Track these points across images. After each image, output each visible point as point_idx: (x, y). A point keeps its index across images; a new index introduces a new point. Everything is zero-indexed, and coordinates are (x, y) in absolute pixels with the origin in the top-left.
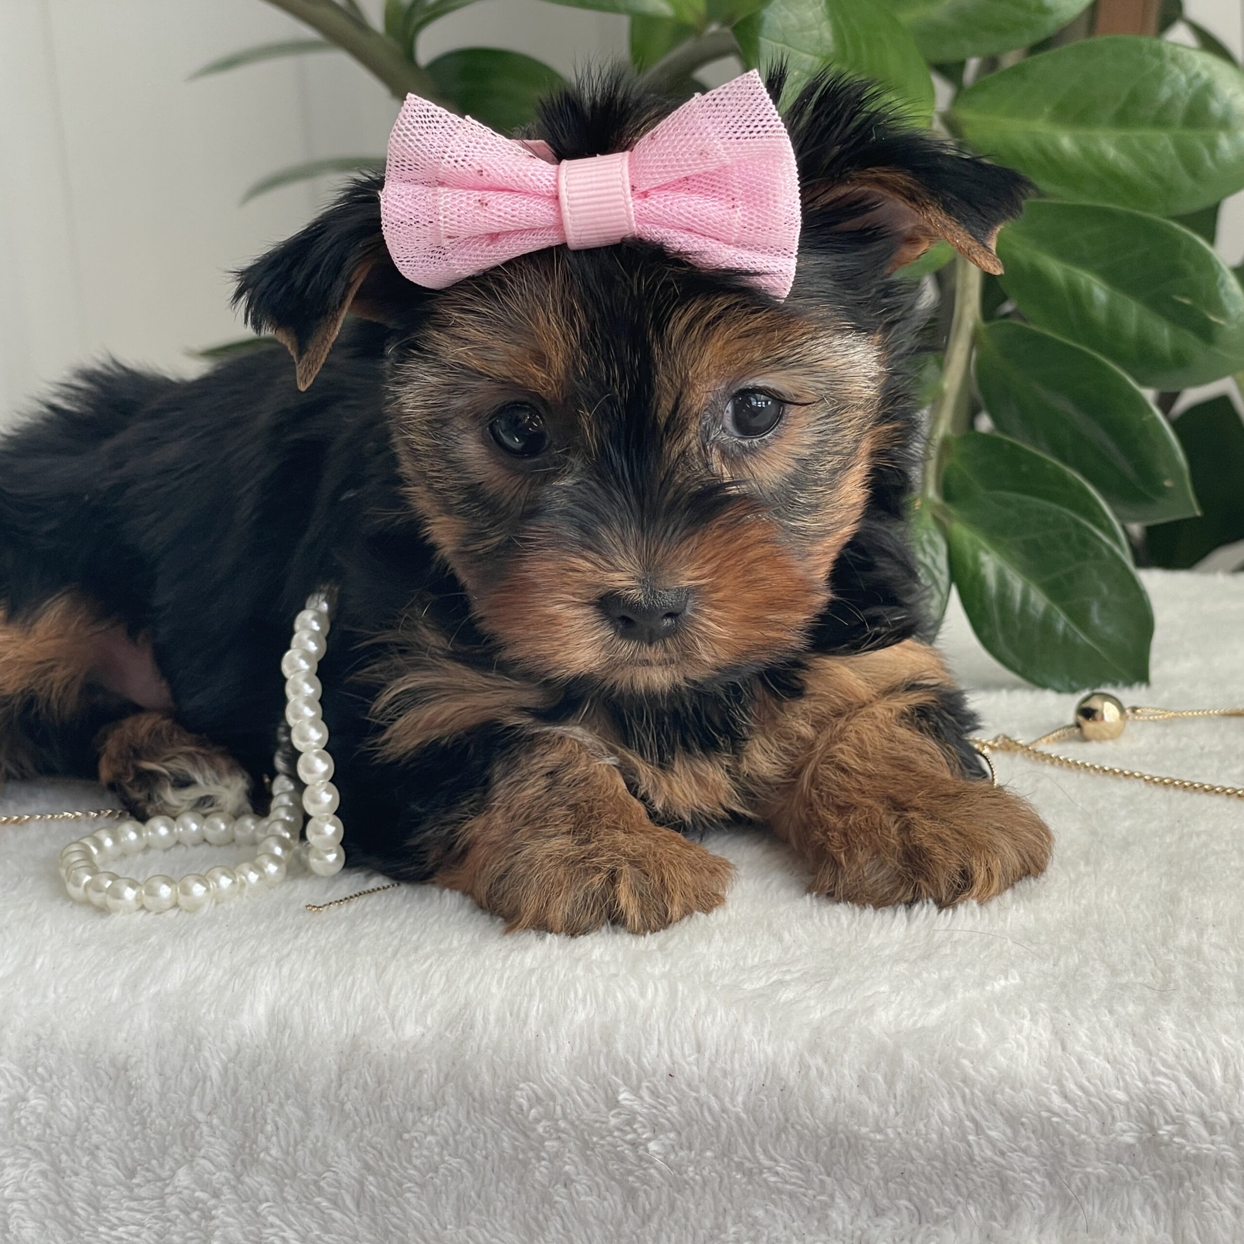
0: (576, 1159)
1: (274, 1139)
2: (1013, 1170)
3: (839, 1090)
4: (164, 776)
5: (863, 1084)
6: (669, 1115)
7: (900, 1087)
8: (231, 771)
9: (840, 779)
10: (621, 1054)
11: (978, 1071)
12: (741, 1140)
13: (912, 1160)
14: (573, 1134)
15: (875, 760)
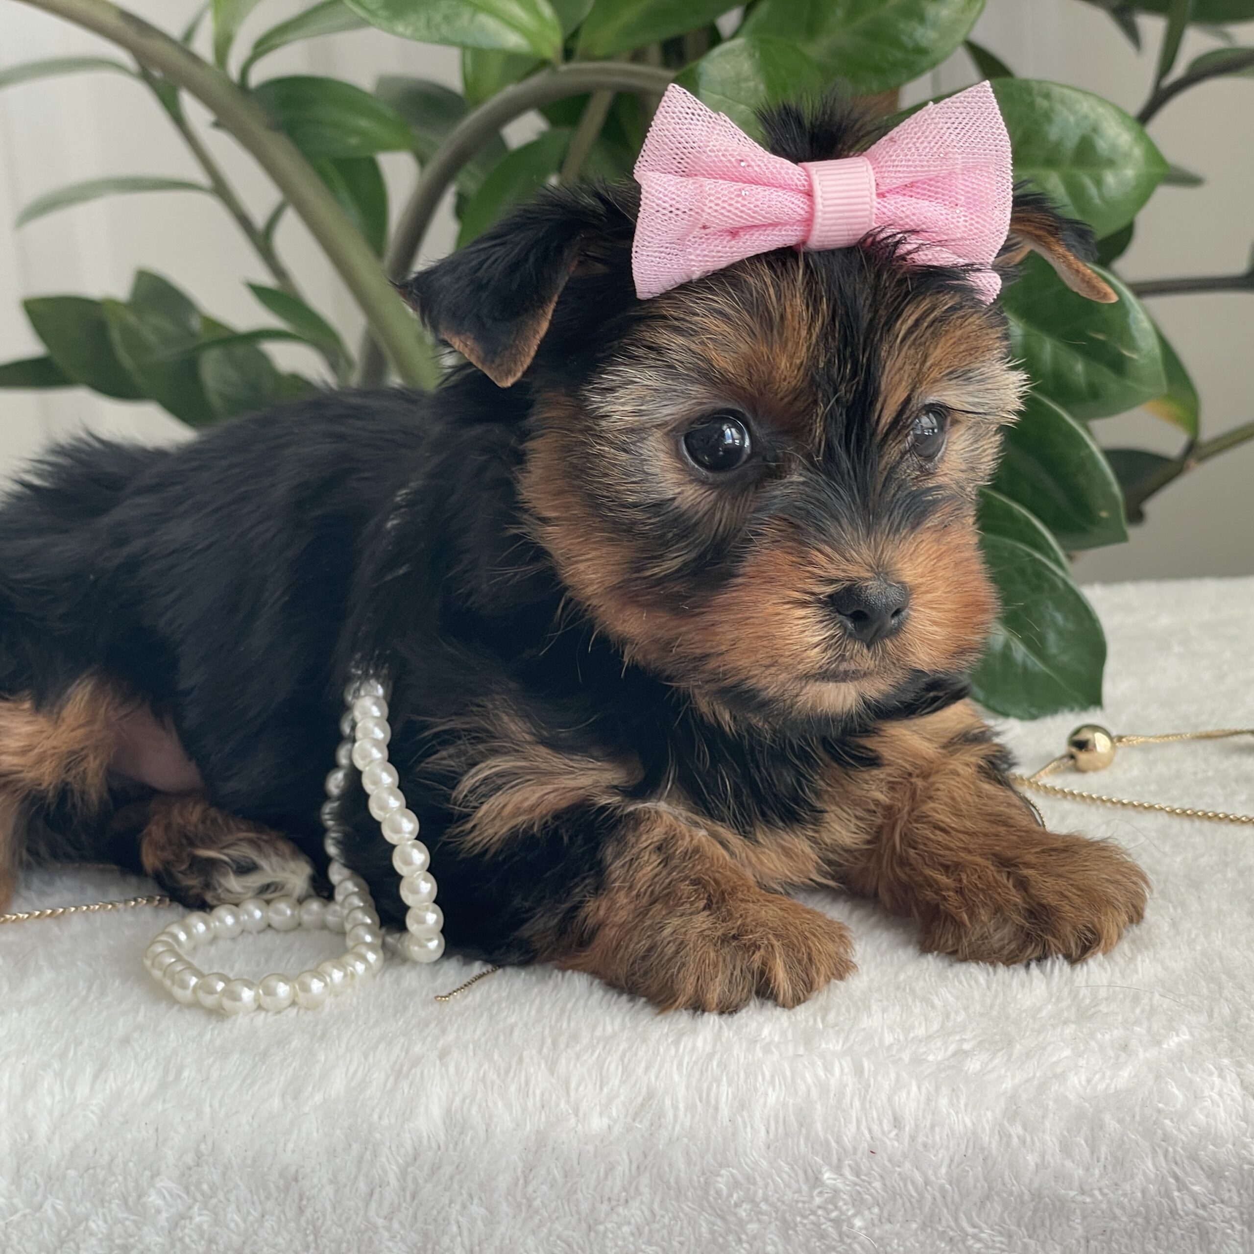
0: (776, 1239)
1: (459, 1239)
2: (1214, 1220)
3: (1043, 1156)
4: (225, 862)
5: (1066, 1148)
6: (873, 1191)
7: (1104, 1150)
8: (294, 855)
9: (940, 839)
10: (821, 1134)
11: (1179, 1130)
12: (945, 1211)
13: (1115, 1218)
14: (774, 1215)
15: (970, 818)
